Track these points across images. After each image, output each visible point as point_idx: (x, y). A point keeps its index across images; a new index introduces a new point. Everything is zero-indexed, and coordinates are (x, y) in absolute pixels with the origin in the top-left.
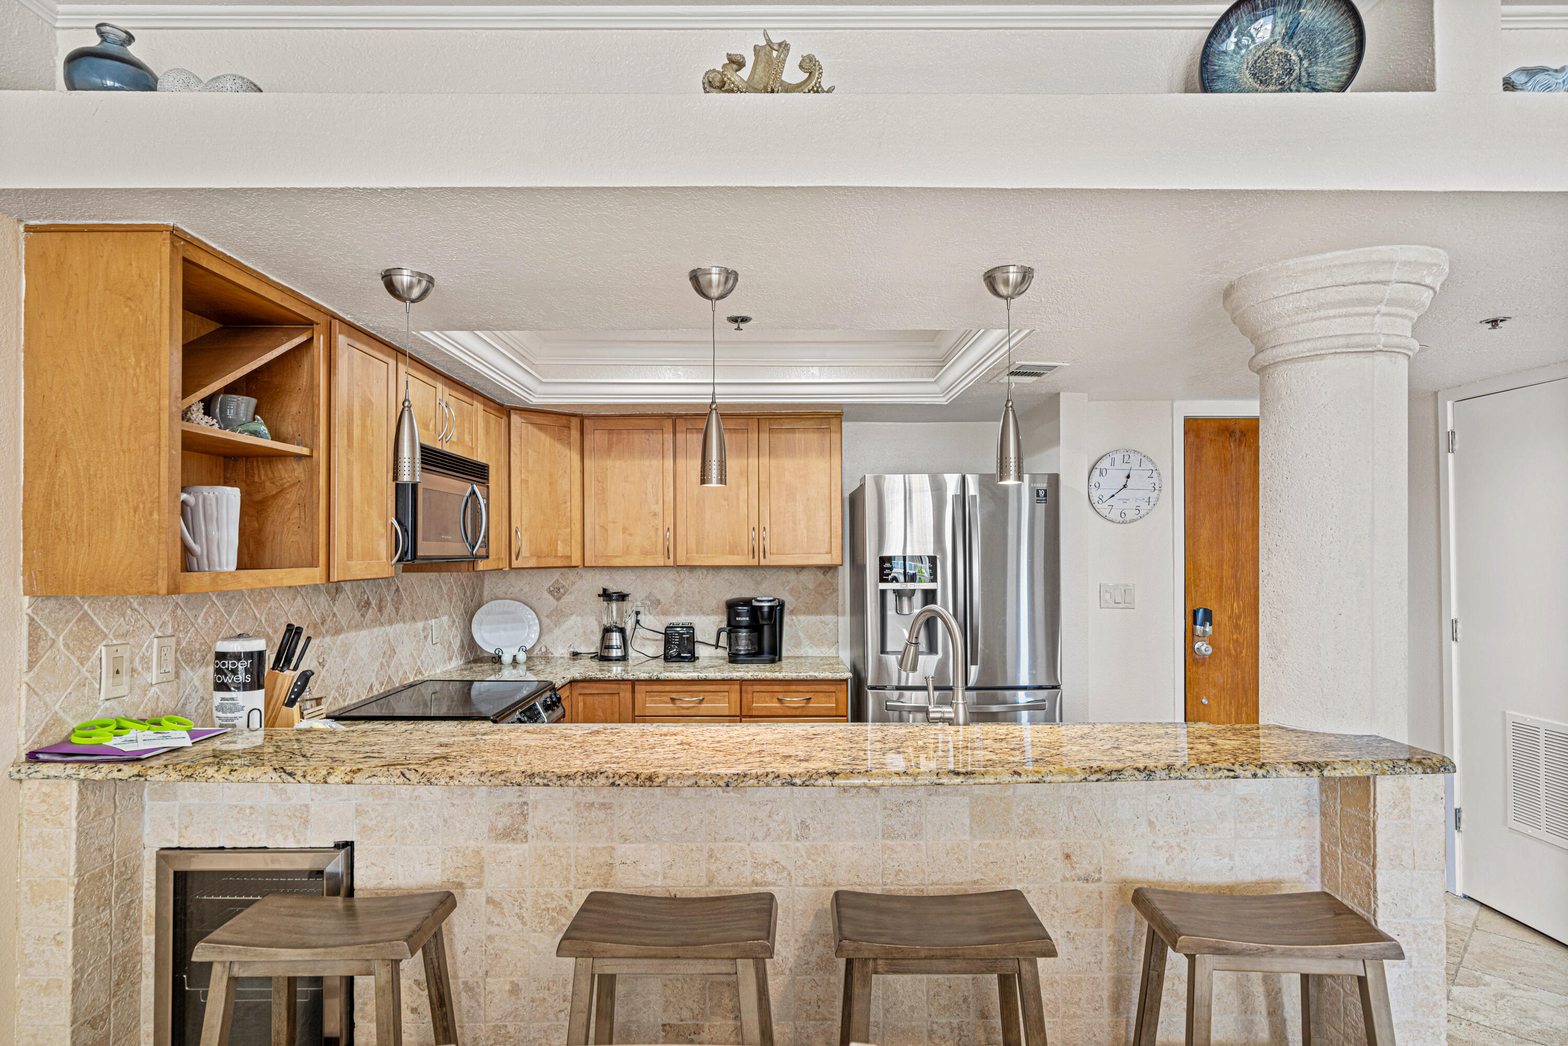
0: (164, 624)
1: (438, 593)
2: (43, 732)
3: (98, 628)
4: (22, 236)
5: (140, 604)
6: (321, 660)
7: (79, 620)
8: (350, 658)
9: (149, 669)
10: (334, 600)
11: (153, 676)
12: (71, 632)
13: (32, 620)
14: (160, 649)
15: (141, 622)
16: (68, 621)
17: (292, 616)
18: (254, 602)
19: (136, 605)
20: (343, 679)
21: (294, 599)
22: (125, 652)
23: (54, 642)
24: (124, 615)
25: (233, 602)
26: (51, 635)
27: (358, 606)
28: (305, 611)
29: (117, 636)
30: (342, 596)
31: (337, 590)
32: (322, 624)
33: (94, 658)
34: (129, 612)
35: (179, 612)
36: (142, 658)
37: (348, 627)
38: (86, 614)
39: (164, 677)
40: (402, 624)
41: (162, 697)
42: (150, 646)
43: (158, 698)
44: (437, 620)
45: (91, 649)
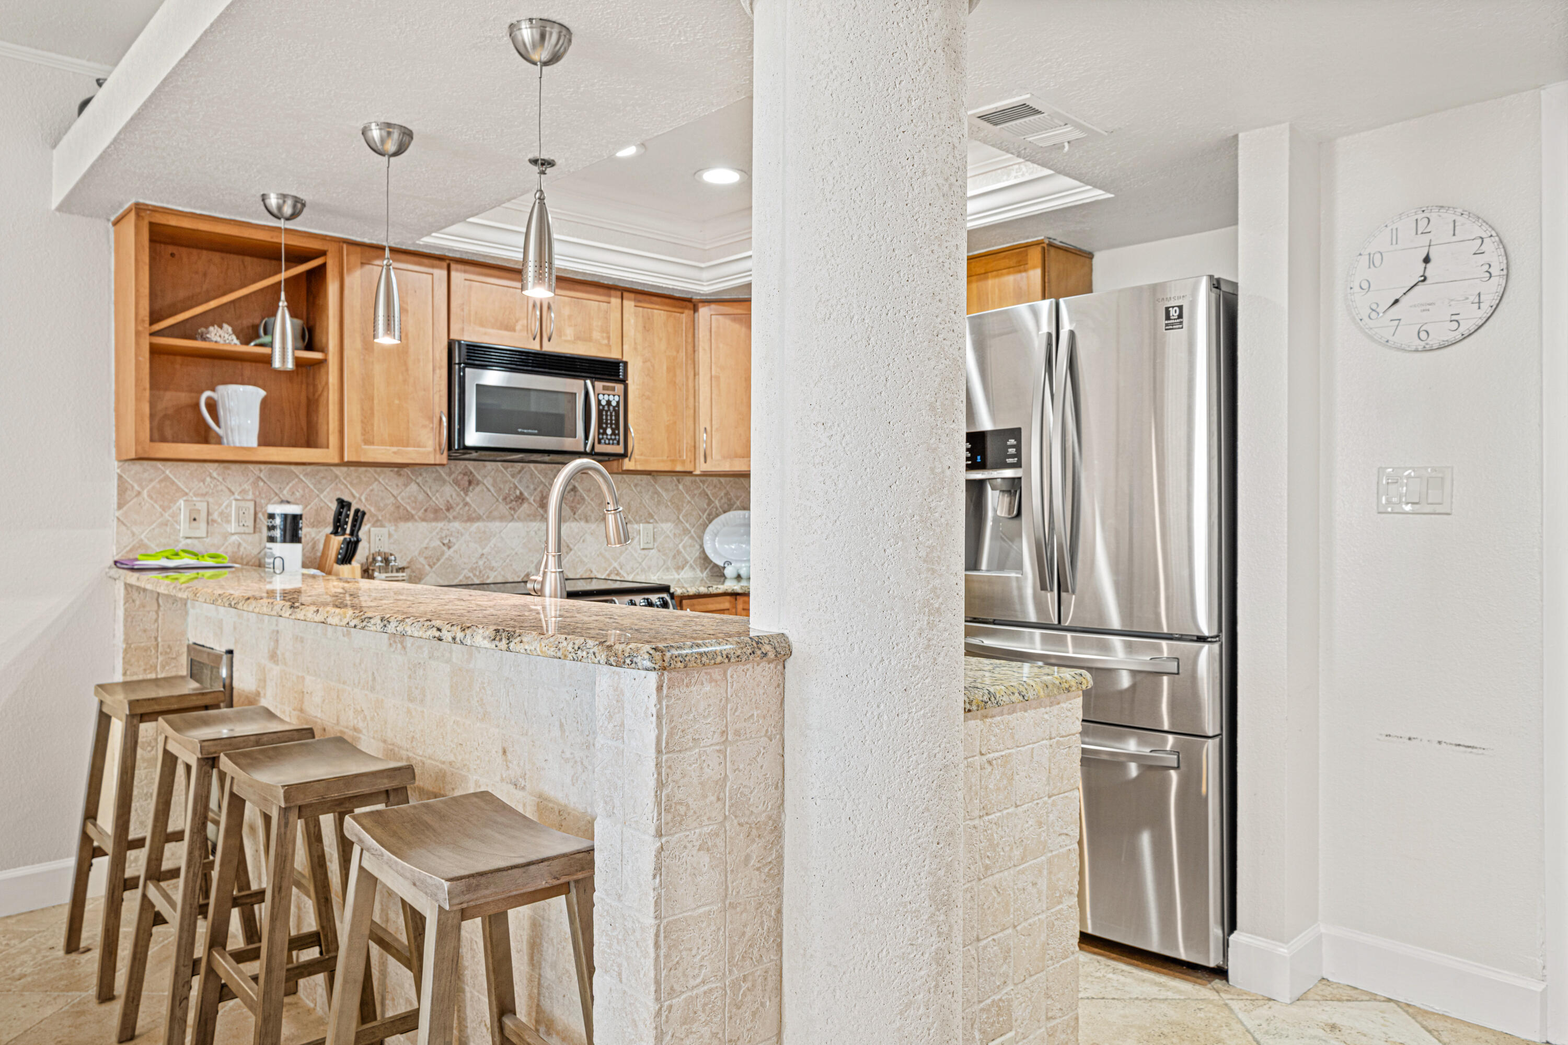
0: (243, 491)
1: (652, 498)
2: (131, 550)
3: (178, 488)
4: (112, 229)
5: (218, 474)
6: (446, 541)
7: (161, 481)
8: (491, 544)
9: (229, 522)
10: (466, 492)
11: (233, 527)
12: (154, 488)
13: (120, 477)
14: (238, 508)
15: (219, 488)
16: (151, 480)
17: (403, 499)
18: (351, 483)
19: (215, 475)
20: (481, 563)
21: (406, 485)
22: (202, 506)
23: (139, 493)
24: (204, 481)
25: (324, 481)
26: (137, 487)
27: (505, 499)
28: (421, 497)
29: (196, 495)
30: (478, 489)
31: (470, 483)
32: (448, 510)
33: (175, 508)
34: (208, 479)
35: (261, 484)
36: (221, 514)
37: (488, 517)
38: (167, 478)
39: (242, 529)
40: (583, 523)
41: (244, 545)
42: (230, 505)
43: (239, 545)
44: (651, 526)
45: (173, 501)
